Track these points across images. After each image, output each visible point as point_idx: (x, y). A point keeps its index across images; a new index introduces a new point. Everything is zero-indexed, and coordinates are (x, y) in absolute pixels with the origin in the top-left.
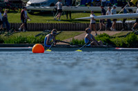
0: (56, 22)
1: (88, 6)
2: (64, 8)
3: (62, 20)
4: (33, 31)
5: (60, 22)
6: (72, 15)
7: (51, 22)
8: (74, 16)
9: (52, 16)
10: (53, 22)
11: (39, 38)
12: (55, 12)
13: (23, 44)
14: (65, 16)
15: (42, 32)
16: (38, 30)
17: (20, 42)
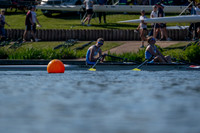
0: (83, 28)
1: (131, 5)
2: (96, 7)
3: (93, 25)
4: (51, 40)
5: (90, 28)
6: (107, 17)
7: (76, 28)
8: (110, 19)
9: (79, 19)
10: (79, 28)
11: (59, 51)
12: (83, 13)
13: (36, 60)
14: (98, 19)
15: (63, 43)
16: (58, 40)
17: (32, 58)
